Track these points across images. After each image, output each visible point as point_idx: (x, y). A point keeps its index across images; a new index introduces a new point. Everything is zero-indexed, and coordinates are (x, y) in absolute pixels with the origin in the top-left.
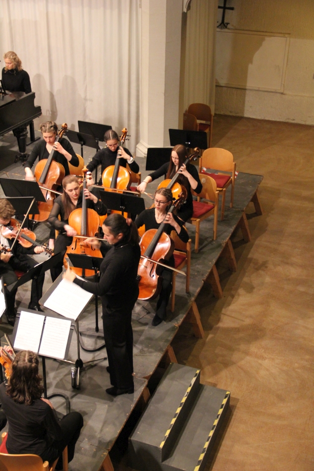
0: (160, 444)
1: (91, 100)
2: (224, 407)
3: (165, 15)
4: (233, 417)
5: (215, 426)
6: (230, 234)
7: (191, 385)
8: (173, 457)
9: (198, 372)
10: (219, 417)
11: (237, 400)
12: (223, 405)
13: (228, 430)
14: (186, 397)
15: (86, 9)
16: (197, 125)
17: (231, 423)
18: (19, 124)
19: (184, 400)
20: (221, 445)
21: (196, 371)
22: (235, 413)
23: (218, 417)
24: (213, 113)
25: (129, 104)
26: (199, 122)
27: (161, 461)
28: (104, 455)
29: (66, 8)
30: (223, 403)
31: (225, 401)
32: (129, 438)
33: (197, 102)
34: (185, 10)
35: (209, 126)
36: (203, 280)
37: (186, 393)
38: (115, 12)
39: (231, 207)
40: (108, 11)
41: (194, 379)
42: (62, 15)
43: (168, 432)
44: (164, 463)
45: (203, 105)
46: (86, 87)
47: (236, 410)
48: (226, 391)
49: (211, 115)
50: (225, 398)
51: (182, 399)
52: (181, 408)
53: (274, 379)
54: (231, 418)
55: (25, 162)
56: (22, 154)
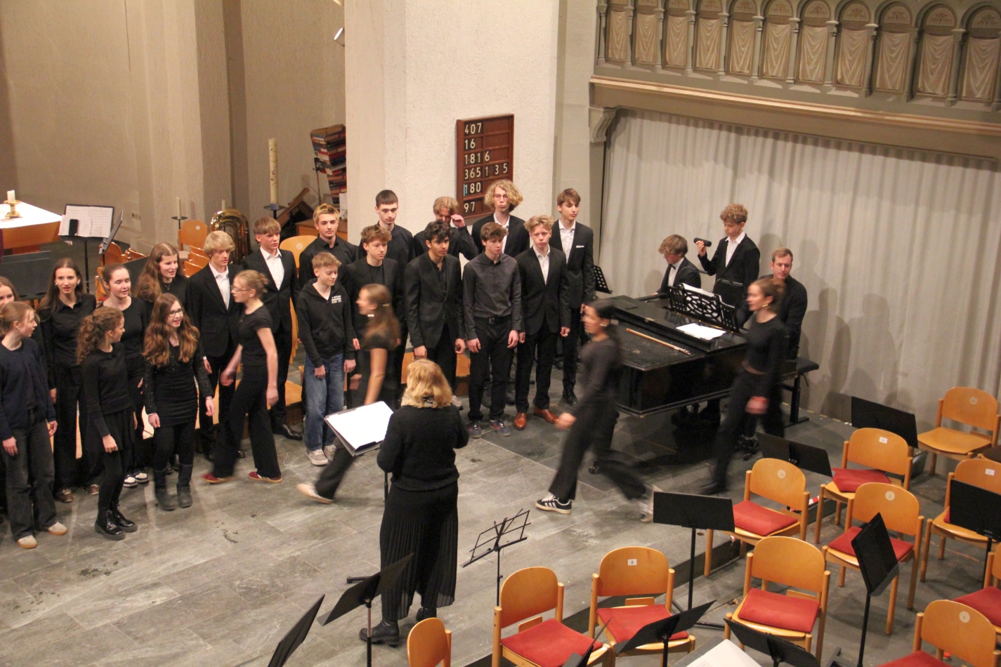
15: (923, 210)
29: (886, 205)
40: (963, 218)
55: (748, 454)
56: (747, 439)
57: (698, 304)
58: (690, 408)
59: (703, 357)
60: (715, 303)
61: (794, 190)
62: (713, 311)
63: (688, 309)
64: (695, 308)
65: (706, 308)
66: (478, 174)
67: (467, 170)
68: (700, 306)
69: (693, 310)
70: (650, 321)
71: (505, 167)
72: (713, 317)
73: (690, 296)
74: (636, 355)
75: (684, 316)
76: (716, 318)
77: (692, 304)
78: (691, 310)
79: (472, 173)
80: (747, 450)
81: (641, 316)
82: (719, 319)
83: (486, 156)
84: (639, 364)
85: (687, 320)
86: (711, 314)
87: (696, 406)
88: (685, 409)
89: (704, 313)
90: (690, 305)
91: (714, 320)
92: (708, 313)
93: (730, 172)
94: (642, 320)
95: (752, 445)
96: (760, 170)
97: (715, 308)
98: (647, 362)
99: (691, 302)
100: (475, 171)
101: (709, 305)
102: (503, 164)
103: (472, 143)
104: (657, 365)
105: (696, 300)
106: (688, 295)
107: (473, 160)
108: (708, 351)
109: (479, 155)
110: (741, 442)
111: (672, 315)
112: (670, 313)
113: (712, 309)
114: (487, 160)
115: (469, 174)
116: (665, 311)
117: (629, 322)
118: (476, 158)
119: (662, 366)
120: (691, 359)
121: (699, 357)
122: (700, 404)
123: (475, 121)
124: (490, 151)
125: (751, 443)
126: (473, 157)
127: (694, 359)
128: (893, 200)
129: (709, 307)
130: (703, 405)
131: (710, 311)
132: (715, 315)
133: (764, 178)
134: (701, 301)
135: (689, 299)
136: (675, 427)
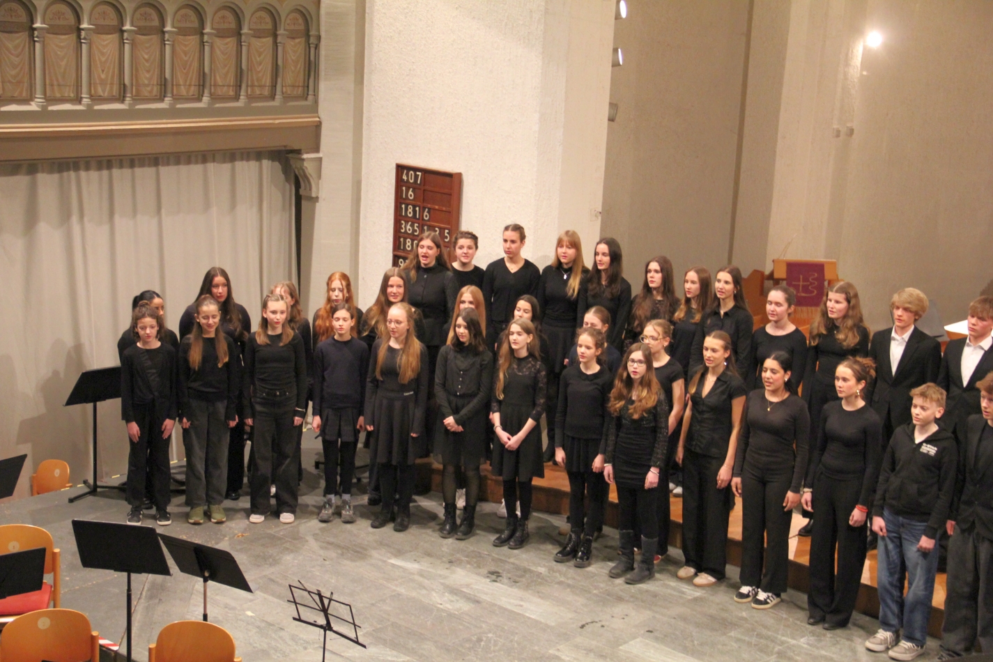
66: (416, 231)
67: (403, 222)
71: (446, 234)
79: (408, 227)
83: (426, 213)
100: (412, 226)
102: (445, 229)
103: (410, 193)
107: (410, 213)
109: (417, 209)
114: (426, 219)
115: (405, 227)
118: (414, 211)
123: (416, 169)
124: (429, 209)
126: (410, 209)
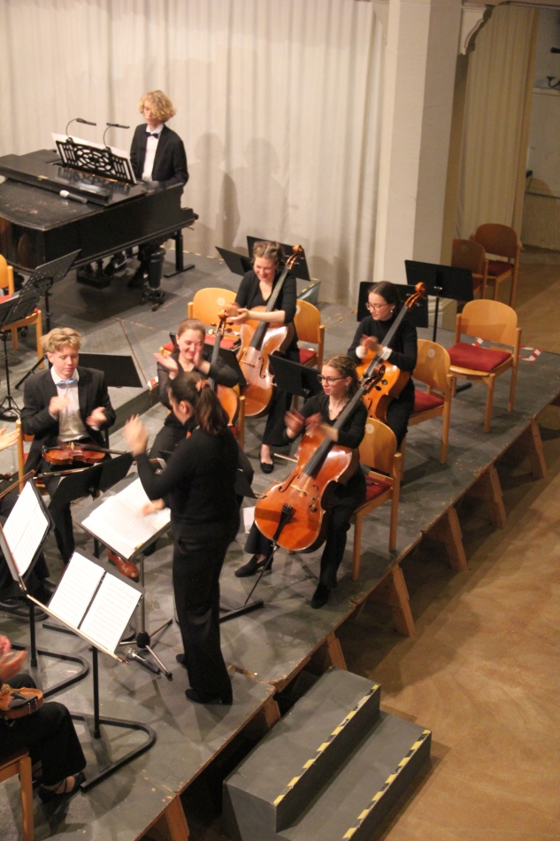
0: (275, 798)
1: (296, 207)
2: (412, 754)
3: (424, 59)
4: (432, 777)
5: (387, 784)
6: (495, 458)
7: (357, 707)
8: (298, 827)
9: (375, 687)
10: (399, 771)
11: (446, 749)
12: (411, 751)
13: (417, 798)
14: (342, 727)
15: (296, 46)
16: (484, 262)
17: (424, 788)
18: (150, 236)
19: (337, 732)
20: (396, 822)
21: (373, 685)
22: (436, 771)
23: (396, 771)
24: (520, 244)
25: (359, 216)
26: (490, 257)
27: (275, 829)
28: (167, 800)
29: (261, 43)
30: (412, 748)
31: (416, 745)
32: (224, 782)
33: (494, 221)
34: (463, 51)
35: (513, 266)
36: (422, 531)
37: (344, 721)
38: (346, 52)
39: (509, 410)
40: (333, 51)
41: (365, 699)
42: (255, 55)
43: (295, 780)
44: (279, 834)
45: (504, 227)
46: (288, 182)
47: (440, 766)
48: (424, 729)
49: (515, 247)
50: (419, 740)
51: (333, 729)
52: (328, 743)
53: (525, 723)
54: (428, 779)
55: (157, 305)
56: (154, 290)
57: (89, 158)
58: (94, 265)
59: (102, 211)
60: (107, 155)
61: (171, 31)
62: (106, 164)
63: (80, 164)
64: (88, 163)
65: (98, 162)
68: (92, 159)
69: (86, 165)
70: (43, 180)
72: (107, 170)
73: (81, 150)
74: (33, 215)
75: (77, 171)
76: (109, 171)
77: (84, 158)
78: (84, 165)
80: (154, 301)
81: (34, 174)
82: (113, 172)
84: (39, 224)
85: (81, 175)
86: (104, 167)
87: (100, 263)
88: (89, 267)
89: (97, 167)
90: (82, 159)
91: (108, 173)
92: (101, 166)
93: (104, 14)
94: (35, 178)
95: (159, 295)
96: (135, 11)
97: (107, 161)
98: (46, 221)
99: (82, 156)
101: (101, 158)
104: (57, 224)
105: (87, 154)
106: (78, 150)
108: (106, 205)
110: (147, 294)
111: (65, 171)
112: (63, 169)
113: (104, 162)
116: (57, 167)
117: (21, 182)
119: (62, 224)
120: (90, 215)
121: (98, 212)
122: (104, 260)
125: (158, 294)
127: (94, 214)
128: (268, 36)
129: (101, 160)
130: (106, 261)
131: (103, 164)
132: (108, 167)
133: (140, 18)
134: (93, 155)
135: (80, 153)
136: (81, 286)
